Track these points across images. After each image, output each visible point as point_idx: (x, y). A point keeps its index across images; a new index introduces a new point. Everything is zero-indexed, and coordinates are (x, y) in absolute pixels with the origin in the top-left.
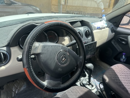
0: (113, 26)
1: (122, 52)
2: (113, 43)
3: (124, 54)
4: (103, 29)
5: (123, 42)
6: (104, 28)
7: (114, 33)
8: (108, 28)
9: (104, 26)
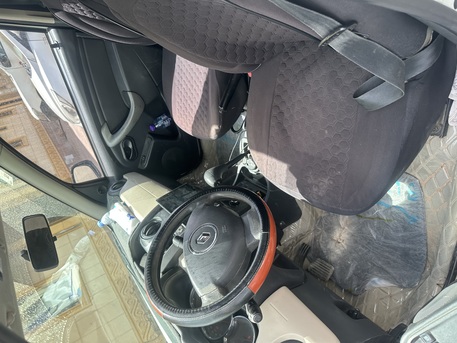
0: (110, 190)
1: (151, 134)
2: (146, 165)
3: (152, 129)
4: (129, 205)
5: (130, 146)
6: (125, 204)
7: (124, 177)
8: (122, 197)
9: (121, 207)
